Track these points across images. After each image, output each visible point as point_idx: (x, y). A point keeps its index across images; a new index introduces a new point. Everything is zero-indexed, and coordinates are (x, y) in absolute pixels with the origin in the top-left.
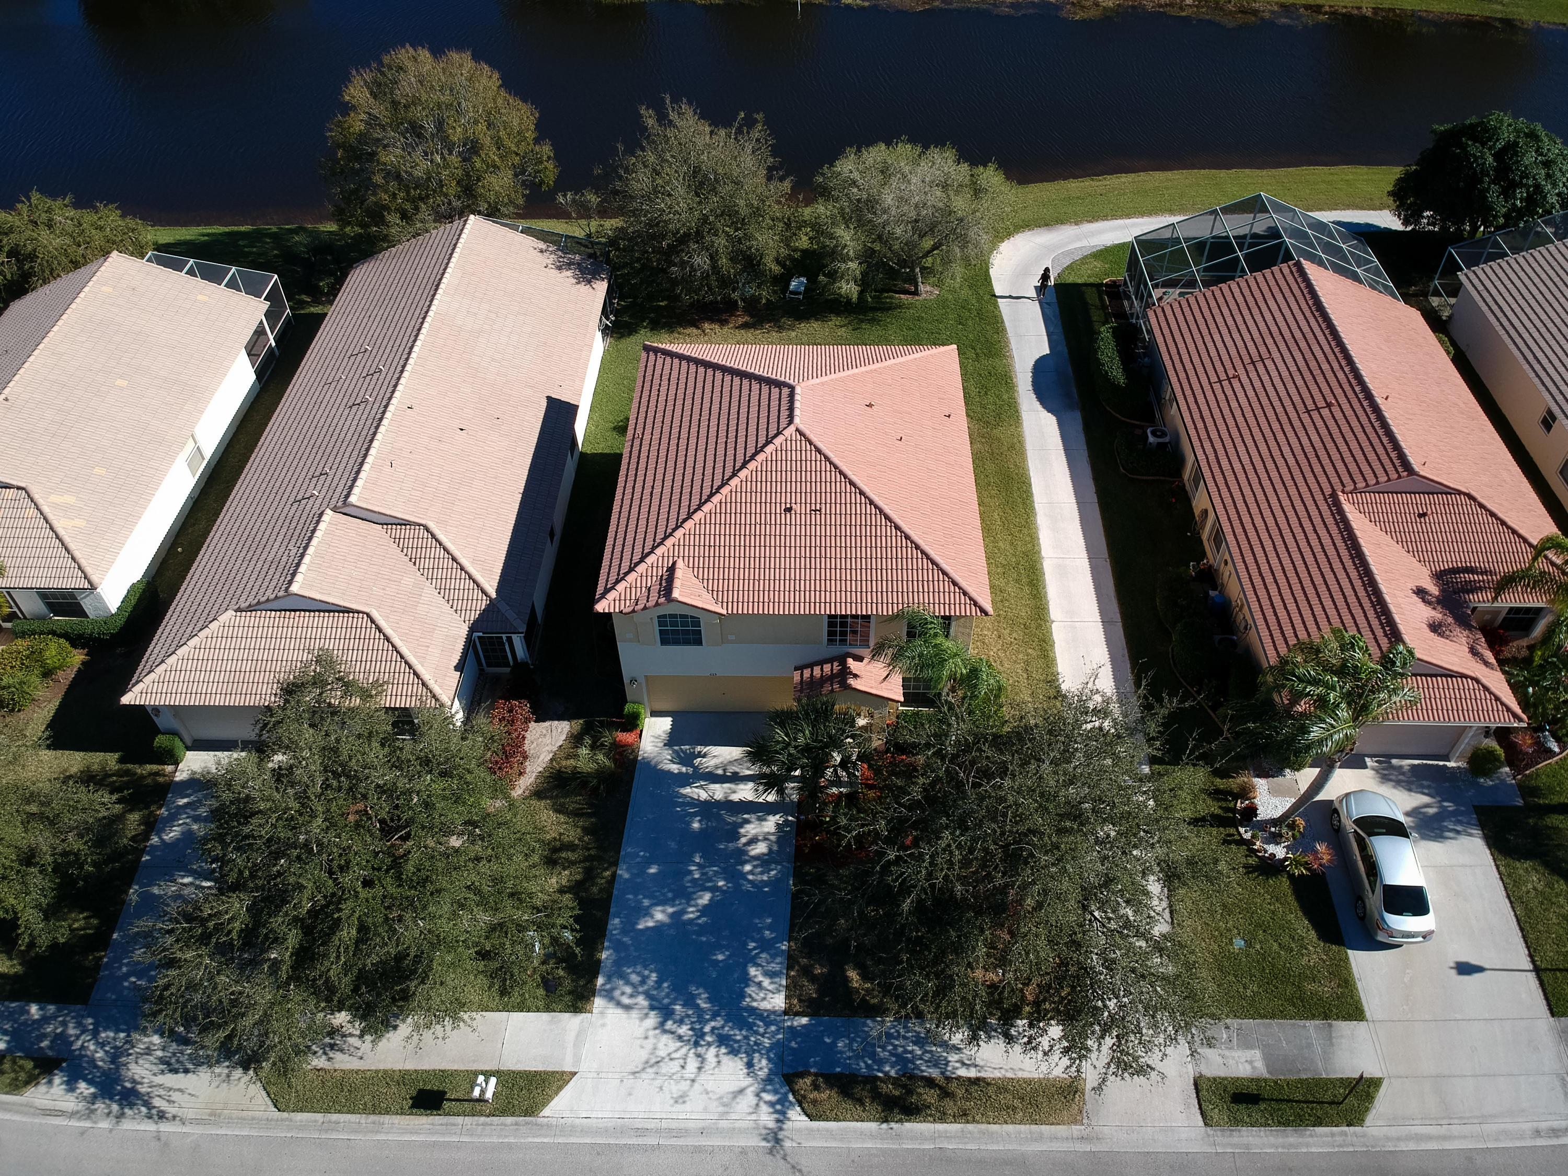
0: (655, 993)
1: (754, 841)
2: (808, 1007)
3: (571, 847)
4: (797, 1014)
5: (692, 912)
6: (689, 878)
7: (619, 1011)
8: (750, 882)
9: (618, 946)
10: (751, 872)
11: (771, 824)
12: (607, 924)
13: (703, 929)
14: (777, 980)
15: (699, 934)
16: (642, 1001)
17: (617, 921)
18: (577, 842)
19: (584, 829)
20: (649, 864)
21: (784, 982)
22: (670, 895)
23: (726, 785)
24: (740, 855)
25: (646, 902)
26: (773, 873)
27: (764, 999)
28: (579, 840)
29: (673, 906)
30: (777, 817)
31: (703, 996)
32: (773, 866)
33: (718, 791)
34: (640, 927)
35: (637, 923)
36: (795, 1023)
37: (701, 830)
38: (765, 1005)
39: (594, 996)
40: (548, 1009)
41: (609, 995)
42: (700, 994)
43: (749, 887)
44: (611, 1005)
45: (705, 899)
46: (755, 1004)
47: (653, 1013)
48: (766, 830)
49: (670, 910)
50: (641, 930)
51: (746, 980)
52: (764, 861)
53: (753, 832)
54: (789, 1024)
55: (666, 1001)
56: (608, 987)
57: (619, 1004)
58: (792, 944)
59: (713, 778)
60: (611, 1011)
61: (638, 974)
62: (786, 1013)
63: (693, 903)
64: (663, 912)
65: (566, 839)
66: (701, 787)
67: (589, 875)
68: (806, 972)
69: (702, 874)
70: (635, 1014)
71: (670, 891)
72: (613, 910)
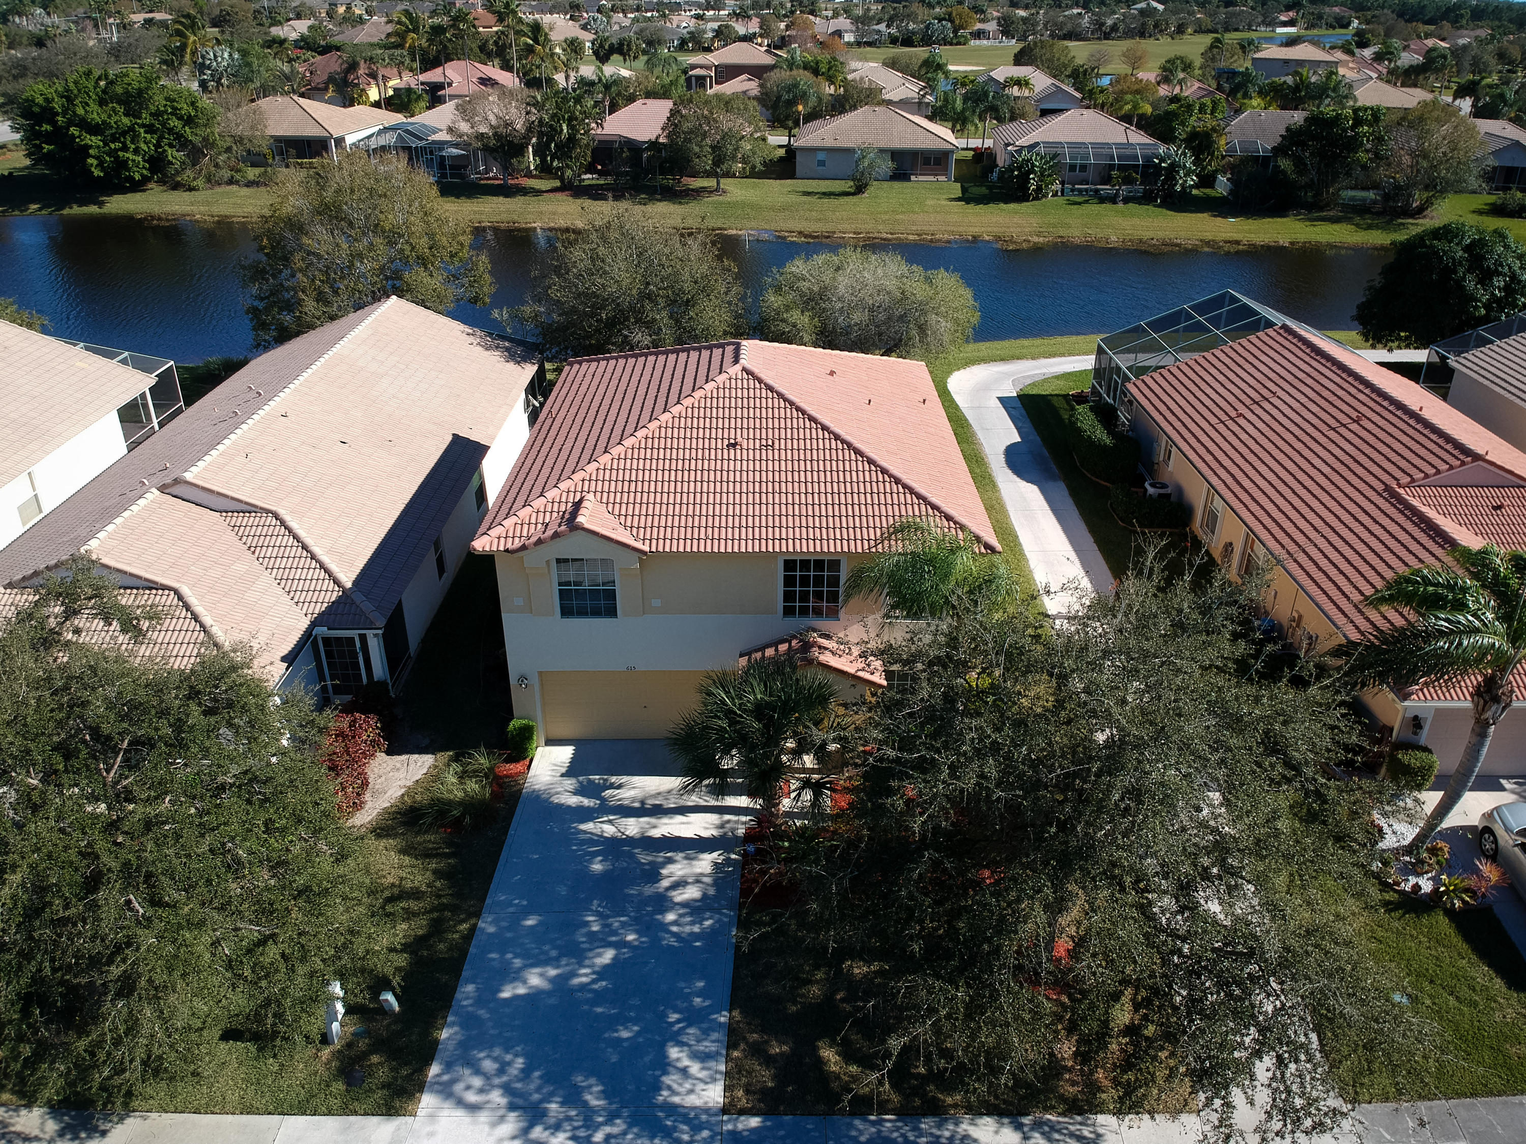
0: (519, 1085)
1: (680, 884)
2: (759, 1101)
3: (415, 894)
4: (742, 1112)
5: (586, 975)
6: (584, 930)
7: (460, 1113)
8: (674, 934)
9: (468, 1022)
10: (675, 923)
11: (705, 863)
12: (454, 990)
13: (600, 997)
14: (712, 1064)
15: (595, 1002)
16: (497, 1097)
17: (470, 988)
18: (424, 888)
19: (435, 872)
20: (526, 912)
21: (722, 1068)
22: (554, 953)
23: (643, 820)
24: (662, 902)
25: (518, 962)
26: (708, 923)
27: (691, 1091)
28: (428, 886)
29: (557, 967)
30: (715, 855)
31: (596, 1089)
32: (708, 914)
33: (632, 827)
34: (505, 995)
35: (500, 991)
36: (740, 1126)
37: (605, 875)
38: (692, 1100)
39: (421, 1090)
40: (346, 1110)
41: (446, 1091)
42: (590, 1086)
43: (673, 942)
44: (447, 1104)
45: (607, 956)
46: (676, 1100)
47: (513, 1115)
48: (699, 870)
49: (552, 972)
50: (506, 1000)
51: (664, 1065)
52: (695, 909)
53: (680, 873)
54: (730, 1127)
55: (536, 1097)
56: (446, 1078)
57: (461, 1103)
58: (736, 1013)
59: (627, 811)
60: (446, 1112)
61: (495, 1059)
62: (725, 1110)
63: (587, 962)
64: (541, 975)
65: (409, 885)
66: (610, 822)
67: (437, 928)
68: (758, 1051)
69: (605, 926)
70: (484, 1117)
71: (554, 948)
72: (465, 973)
